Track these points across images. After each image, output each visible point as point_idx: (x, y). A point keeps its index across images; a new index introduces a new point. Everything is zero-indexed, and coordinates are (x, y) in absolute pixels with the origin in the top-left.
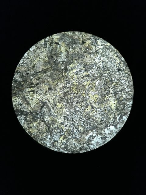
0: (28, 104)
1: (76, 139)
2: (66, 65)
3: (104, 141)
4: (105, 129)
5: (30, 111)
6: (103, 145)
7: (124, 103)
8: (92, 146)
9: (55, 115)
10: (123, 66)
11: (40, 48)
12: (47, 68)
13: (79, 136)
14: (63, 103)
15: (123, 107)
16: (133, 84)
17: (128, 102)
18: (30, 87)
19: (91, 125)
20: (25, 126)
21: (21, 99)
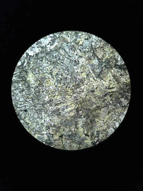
0: (114, 76)
2: (78, 114)
4: (39, 52)
5: (112, 69)
7: (20, 78)
10: (22, 114)
12: (96, 111)
13: (64, 44)
14: (80, 77)
15: (21, 74)
16: (12, 97)
17: (16, 79)
18: (112, 92)
19: (52, 56)
20: (117, 54)
21: (121, 81)
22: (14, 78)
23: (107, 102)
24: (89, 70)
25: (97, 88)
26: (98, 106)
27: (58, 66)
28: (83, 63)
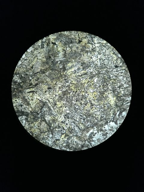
0: (28, 104)
1: (77, 137)
2: (64, 65)
3: (105, 137)
4: (105, 125)
5: (31, 111)
6: (104, 141)
7: (123, 99)
8: (93, 143)
9: (56, 114)
10: (120, 63)
11: (37, 49)
12: (45, 68)
13: (80, 134)
14: (63, 102)
15: (122, 103)
17: (126, 98)
18: (29, 88)
19: (91, 122)
20: (26, 127)
21: (21, 100)
24: (54, 109)
25: (45, 92)
27: (85, 113)
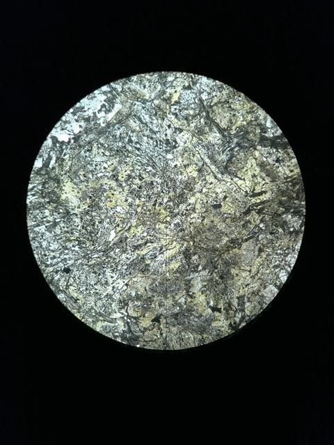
0: (262, 165)
1: (142, 99)
2: (189, 263)
4: (80, 132)
7: (44, 197)
10: (59, 280)
11: (253, 293)
12: (231, 252)
13: (136, 106)
14: (183, 177)
15: (45, 188)
16: (32, 243)
17: (36, 200)
18: (262, 203)
19: (113, 136)
20: (261, 113)
21: (280, 174)
22: (31, 199)
23: (252, 227)
24: (202, 159)
25: (225, 197)
26: (232, 239)
27: (130, 157)
28: (185, 143)
